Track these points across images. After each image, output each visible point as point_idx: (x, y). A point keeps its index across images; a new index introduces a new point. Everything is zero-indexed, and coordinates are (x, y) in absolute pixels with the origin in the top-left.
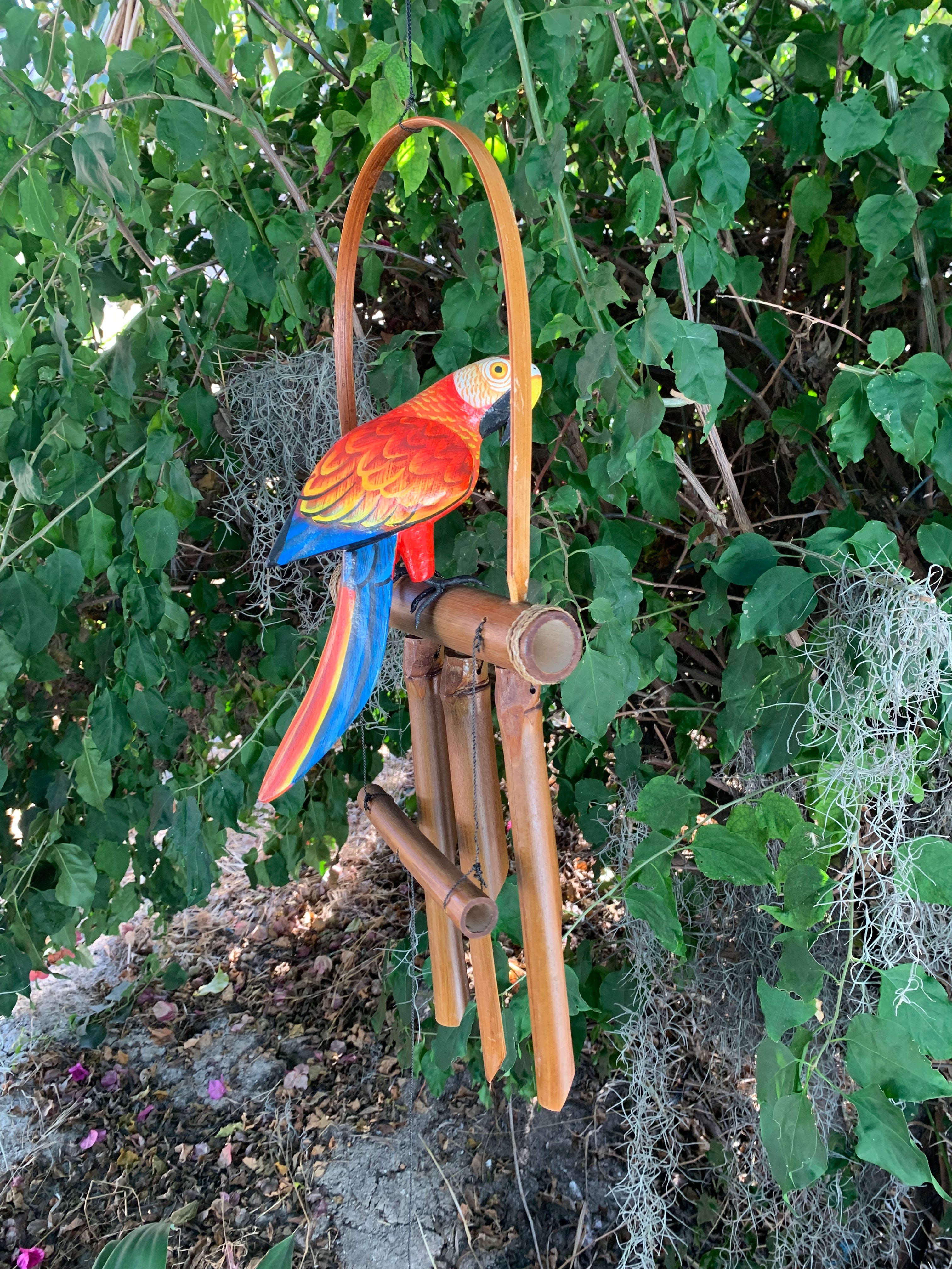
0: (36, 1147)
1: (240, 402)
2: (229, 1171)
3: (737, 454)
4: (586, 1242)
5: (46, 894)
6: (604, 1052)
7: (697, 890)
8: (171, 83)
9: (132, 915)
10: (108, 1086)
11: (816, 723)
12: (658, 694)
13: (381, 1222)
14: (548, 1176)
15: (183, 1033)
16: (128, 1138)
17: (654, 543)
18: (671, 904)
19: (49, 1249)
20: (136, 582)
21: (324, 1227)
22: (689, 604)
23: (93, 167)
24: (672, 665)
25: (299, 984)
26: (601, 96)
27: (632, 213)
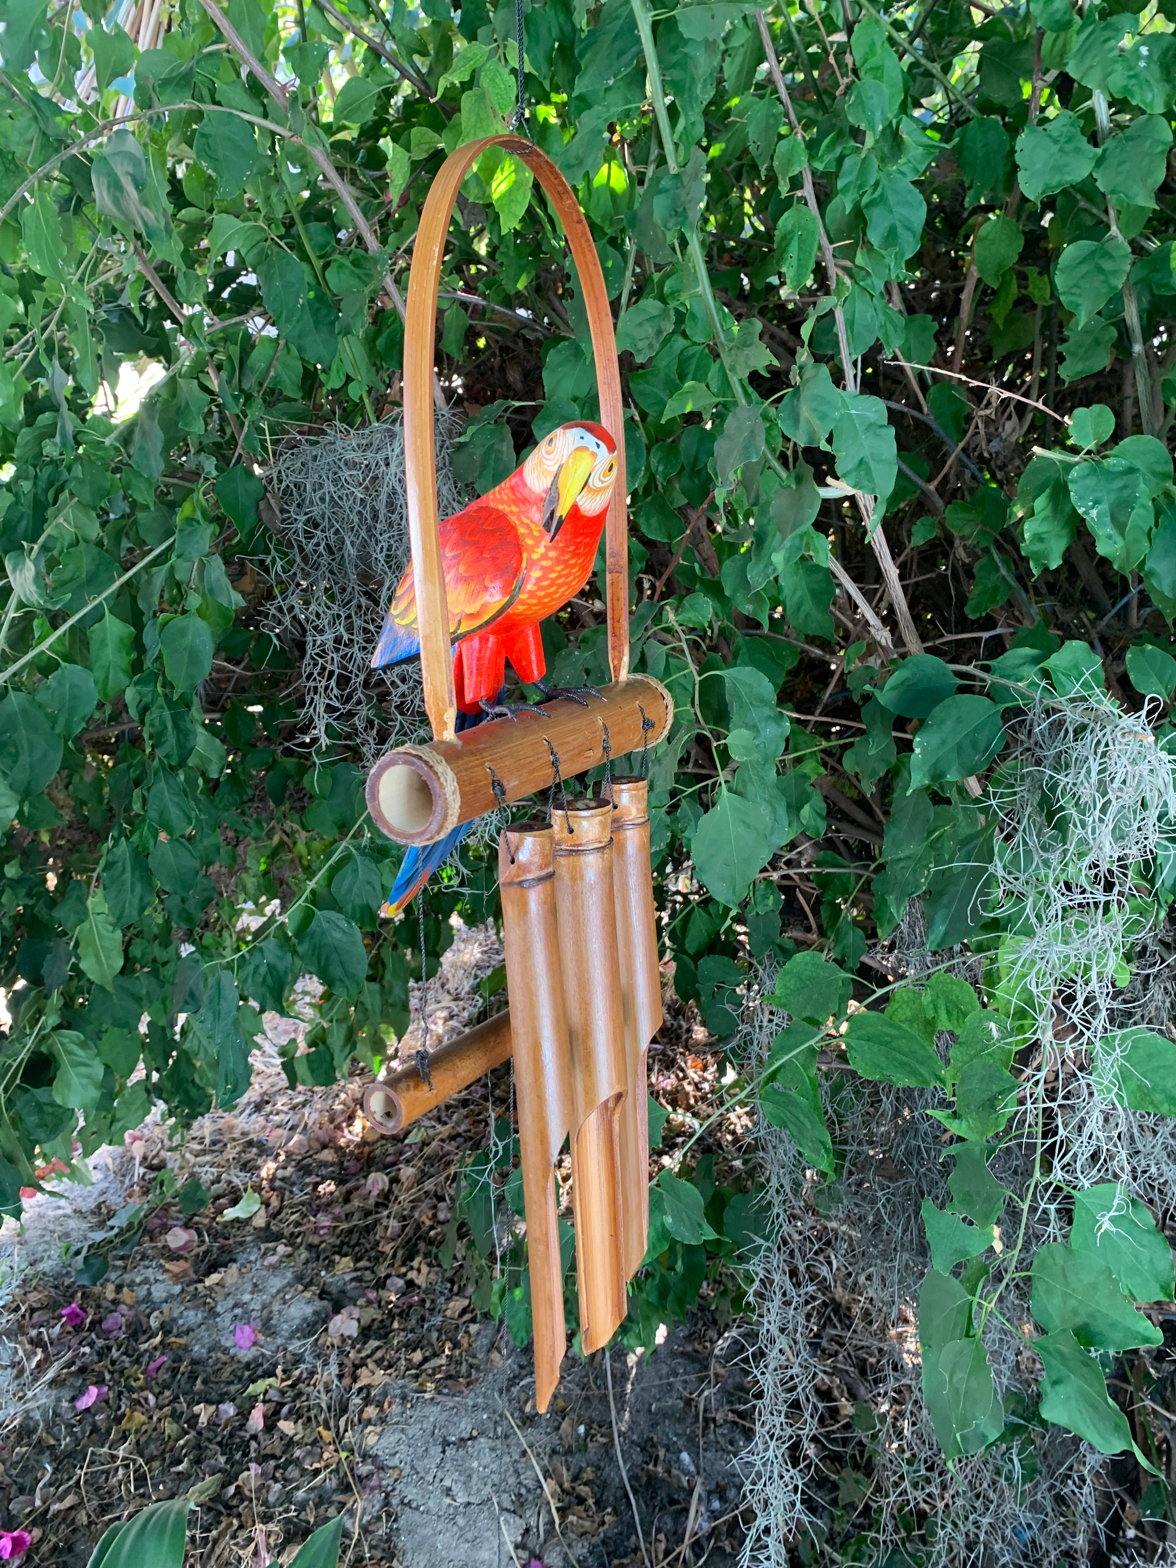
0: (21, 1407)
1: (292, 486)
2: (261, 1437)
3: (903, 557)
4: (701, 1528)
5: (40, 1093)
6: (724, 1293)
7: (847, 1093)
8: (213, 92)
9: (142, 1121)
10: (110, 1331)
11: (1002, 888)
12: (799, 852)
13: (448, 1501)
14: (654, 1446)
15: (203, 1267)
16: (135, 1396)
17: (798, 666)
18: (816, 1108)
19: (37, 1533)
20: (161, 707)
21: (377, 1507)
23: (118, 194)
24: (820, 815)
25: (348, 1208)
26: (741, 115)
27: (780, 260)
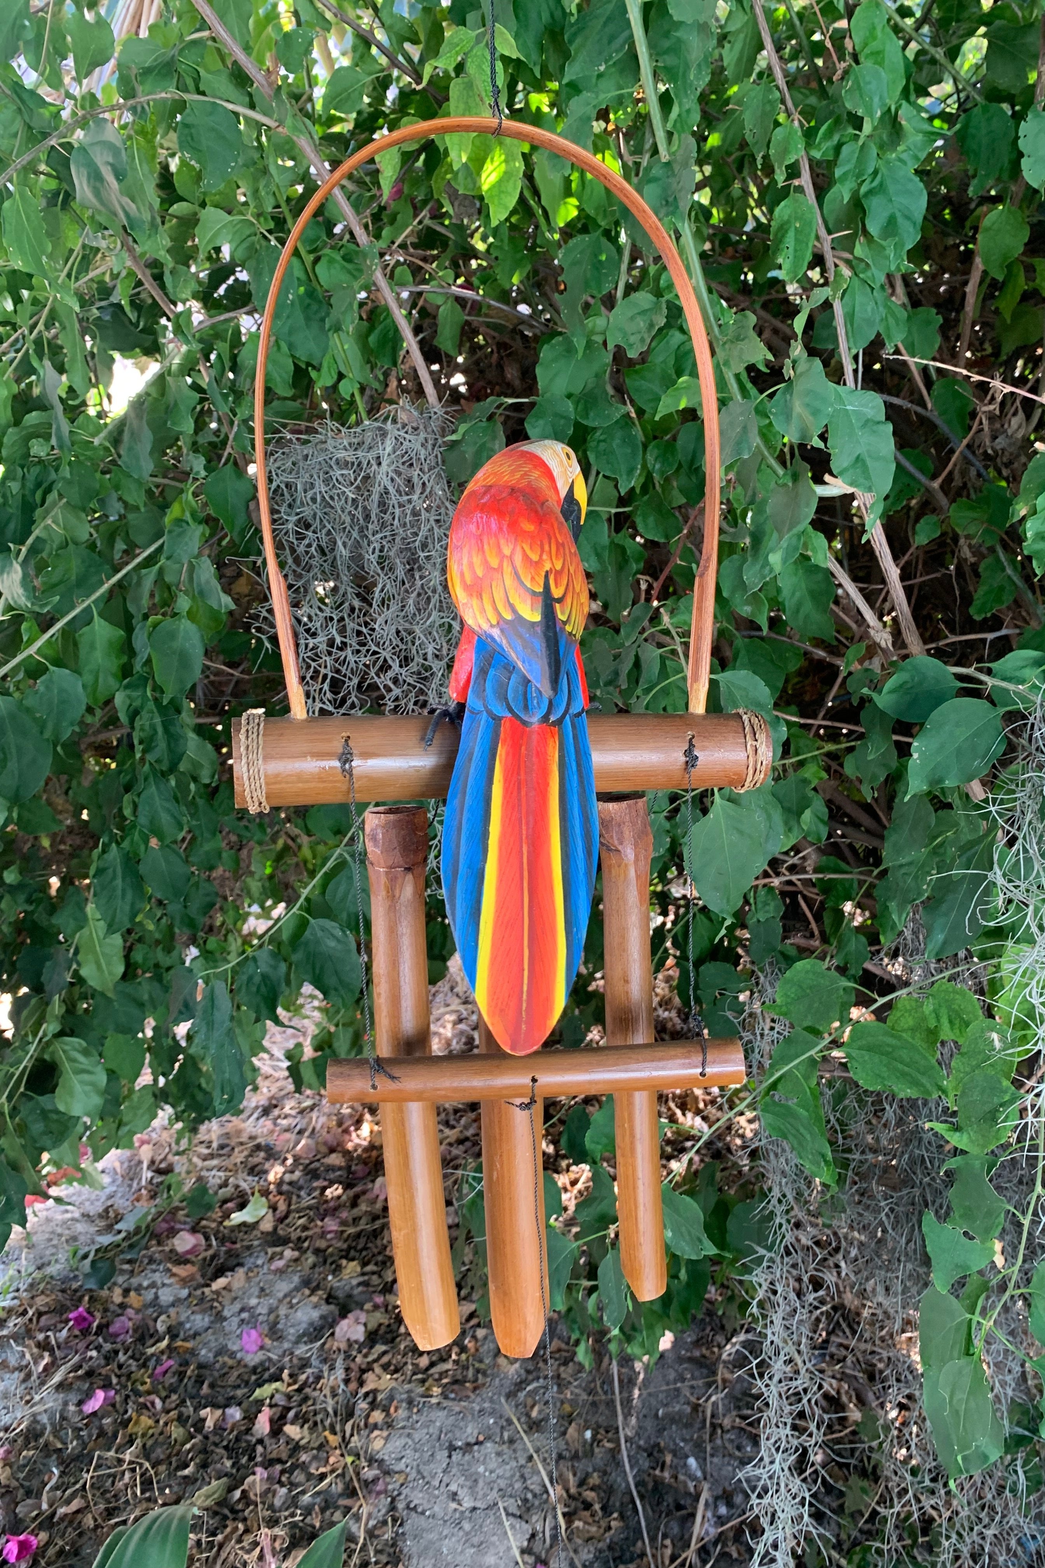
0: (28, 1411)
1: (283, 486)
2: (267, 1441)
3: (906, 558)
4: (707, 1533)
5: (43, 1100)
6: (731, 1299)
7: (850, 1101)
8: (197, 79)
9: (150, 1125)
10: (117, 1335)
11: (1002, 896)
12: (803, 858)
13: (454, 1505)
14: (660, 1451)
15: (211, 1270)
16: (141, 1400)
17: (801, 669)
18: (818, 1118)
19: (43, 1536)
20: (152, 712)
21: (383, 1511)
22: (843, 746)
23: (98, 184)
24: (822, 821)
25: (356, 1212)
26: (739, 103)
27: (777, 250)
